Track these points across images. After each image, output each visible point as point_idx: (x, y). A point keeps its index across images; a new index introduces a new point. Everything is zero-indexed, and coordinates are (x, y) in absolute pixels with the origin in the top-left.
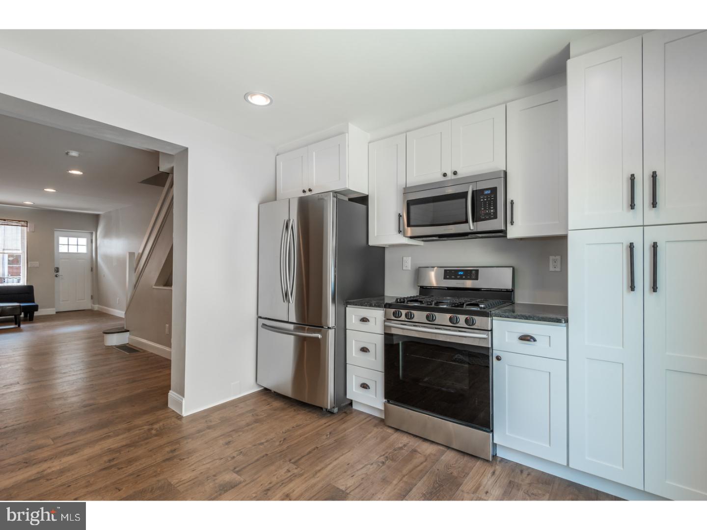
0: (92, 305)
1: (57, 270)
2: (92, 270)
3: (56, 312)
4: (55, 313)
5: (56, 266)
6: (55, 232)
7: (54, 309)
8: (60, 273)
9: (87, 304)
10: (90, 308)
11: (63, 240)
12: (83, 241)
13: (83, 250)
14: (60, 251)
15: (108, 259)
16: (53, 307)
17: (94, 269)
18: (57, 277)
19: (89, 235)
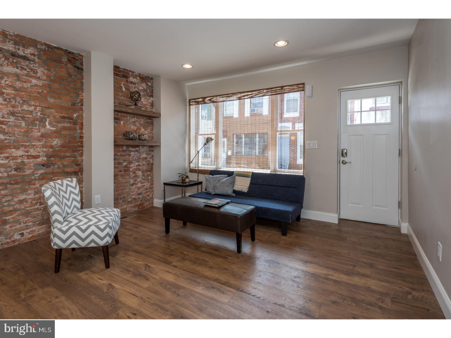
0: (400, 221)
1: (345, 154)
2: (400, 154)
3: (341, 220)
4: (337, 222)
5: (343, 148)
7: (335, 215)
8: (348, 159)
17: (404, 152)
18: (344, 164)
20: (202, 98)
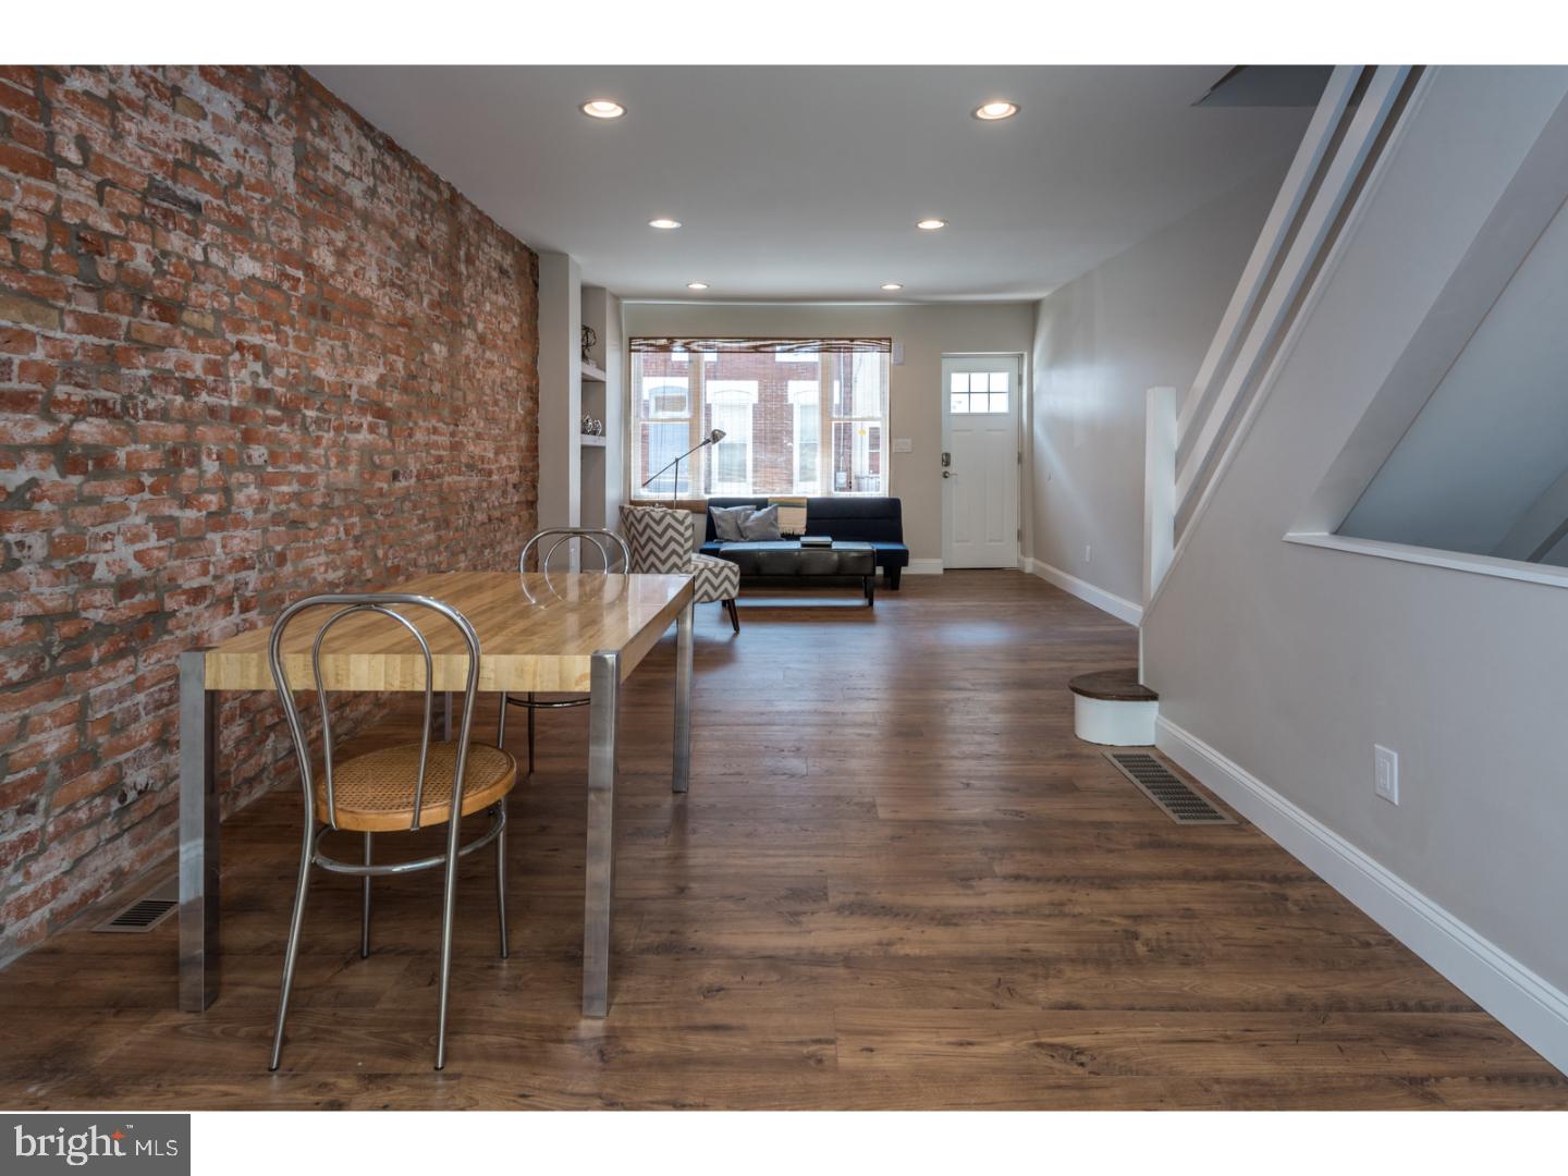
0: (1022, 558)
1: (947, 460)
2: (1020, 460)
3: (945, 570)
4: (941, 572)
5: (944, 451)
6: (944, 361)
7: (939, 561)
8: (951, 469)
9: (1006, 554)
10: (1014, 564)
11: (958, 381)
12: (1001, 381)
13: (1001, 405)
14: (953, 411)
15: (1062, 427)
16: (938, 556)
17: (1026, 456)
18: (946, 477)
19: (1013, 363)
20: (668, 339)
